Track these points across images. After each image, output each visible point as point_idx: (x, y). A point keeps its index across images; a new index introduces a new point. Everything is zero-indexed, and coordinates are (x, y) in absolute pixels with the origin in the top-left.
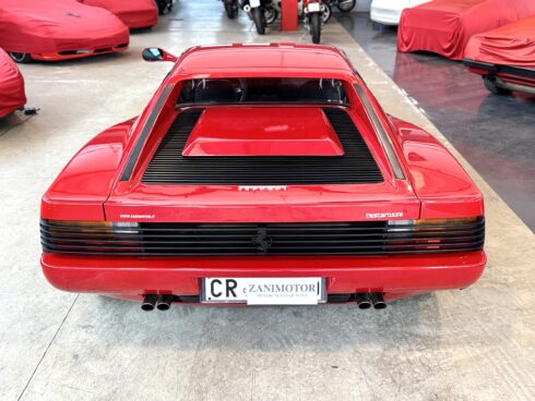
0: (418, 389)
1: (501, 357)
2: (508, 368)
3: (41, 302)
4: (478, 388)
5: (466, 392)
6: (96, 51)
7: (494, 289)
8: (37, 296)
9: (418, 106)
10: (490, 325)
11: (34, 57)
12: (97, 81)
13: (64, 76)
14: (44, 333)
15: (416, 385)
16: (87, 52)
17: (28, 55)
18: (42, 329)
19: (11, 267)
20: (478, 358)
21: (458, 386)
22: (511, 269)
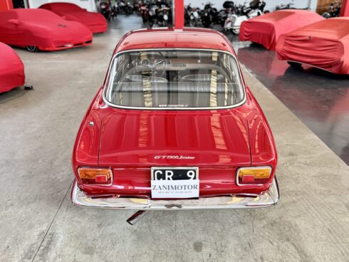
0: (264, 219)
1: (306, 201)
2: (311, 206)
3: (56, 178)
4: (296, 217)
5: (290, 219)
6: (75, 45)
7: (300, 166)
8: (54, 175)
9: (252, 73)
10: (299, 185)
11: (41, 48)
12: (76, 61)
13: (58, 59)
14: (59, 194)
15: (262, 216)
16: (70, 46)
17: (37, 47)
18: (59, 192)
19: (38, 160)
20: (294, 202)
21: (285, 216)
22: (308, 156)
